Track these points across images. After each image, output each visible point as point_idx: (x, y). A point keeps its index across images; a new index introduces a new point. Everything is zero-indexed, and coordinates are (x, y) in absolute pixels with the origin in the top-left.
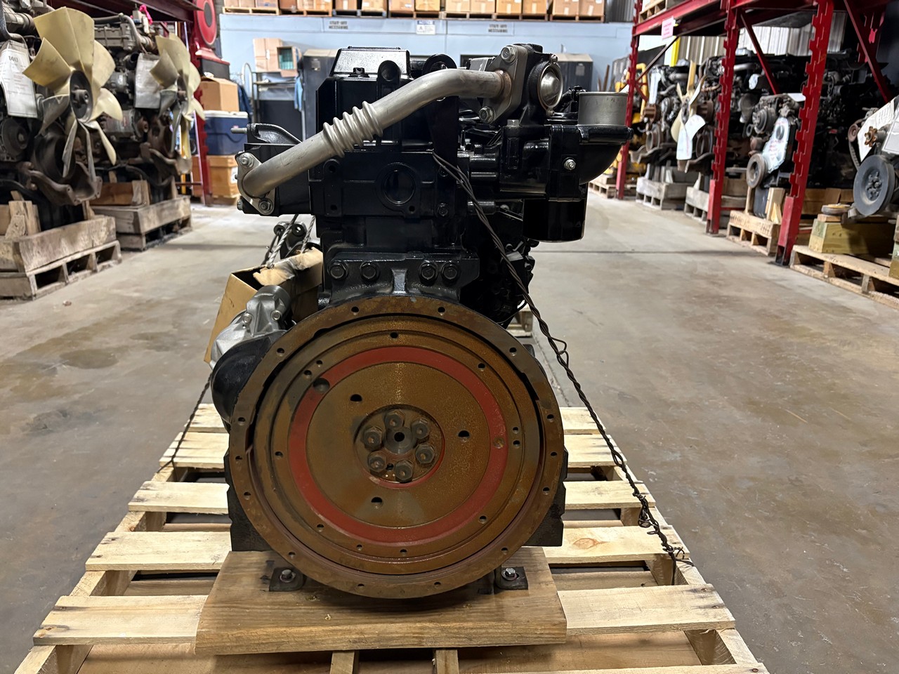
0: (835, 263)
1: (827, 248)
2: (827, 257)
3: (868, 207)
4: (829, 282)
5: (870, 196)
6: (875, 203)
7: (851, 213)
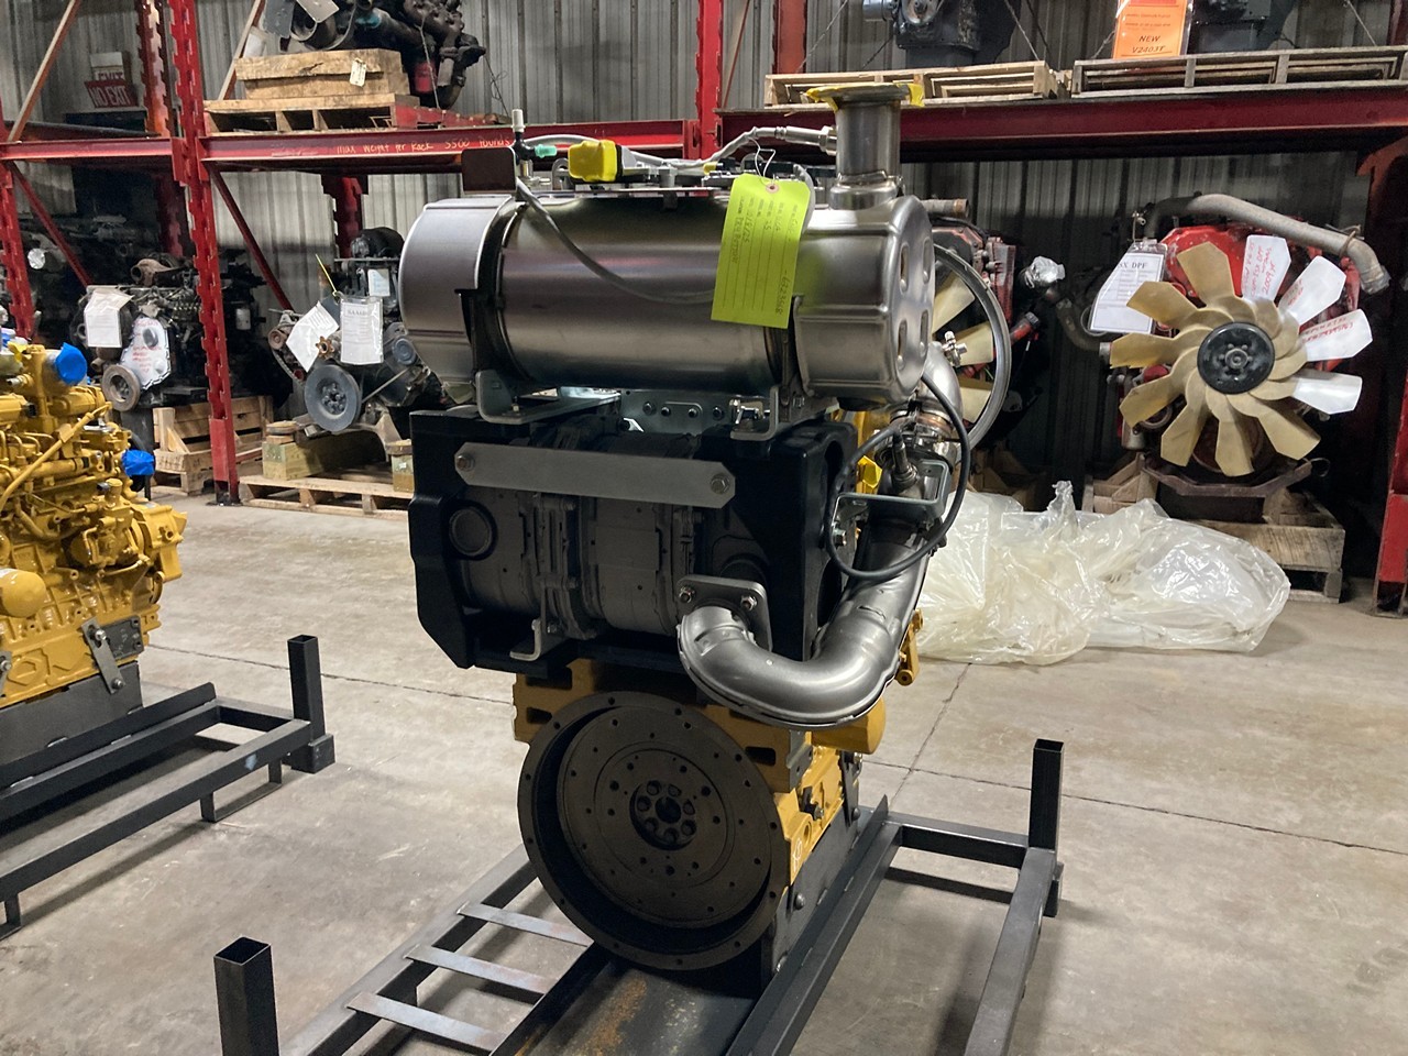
0: (314, 488)
1: (291, 472)
2: (299, 484)
3: (336, 421)
4: (312, 511)
5: (332, 410)
6: (343, 417)
7: (311, 431)
